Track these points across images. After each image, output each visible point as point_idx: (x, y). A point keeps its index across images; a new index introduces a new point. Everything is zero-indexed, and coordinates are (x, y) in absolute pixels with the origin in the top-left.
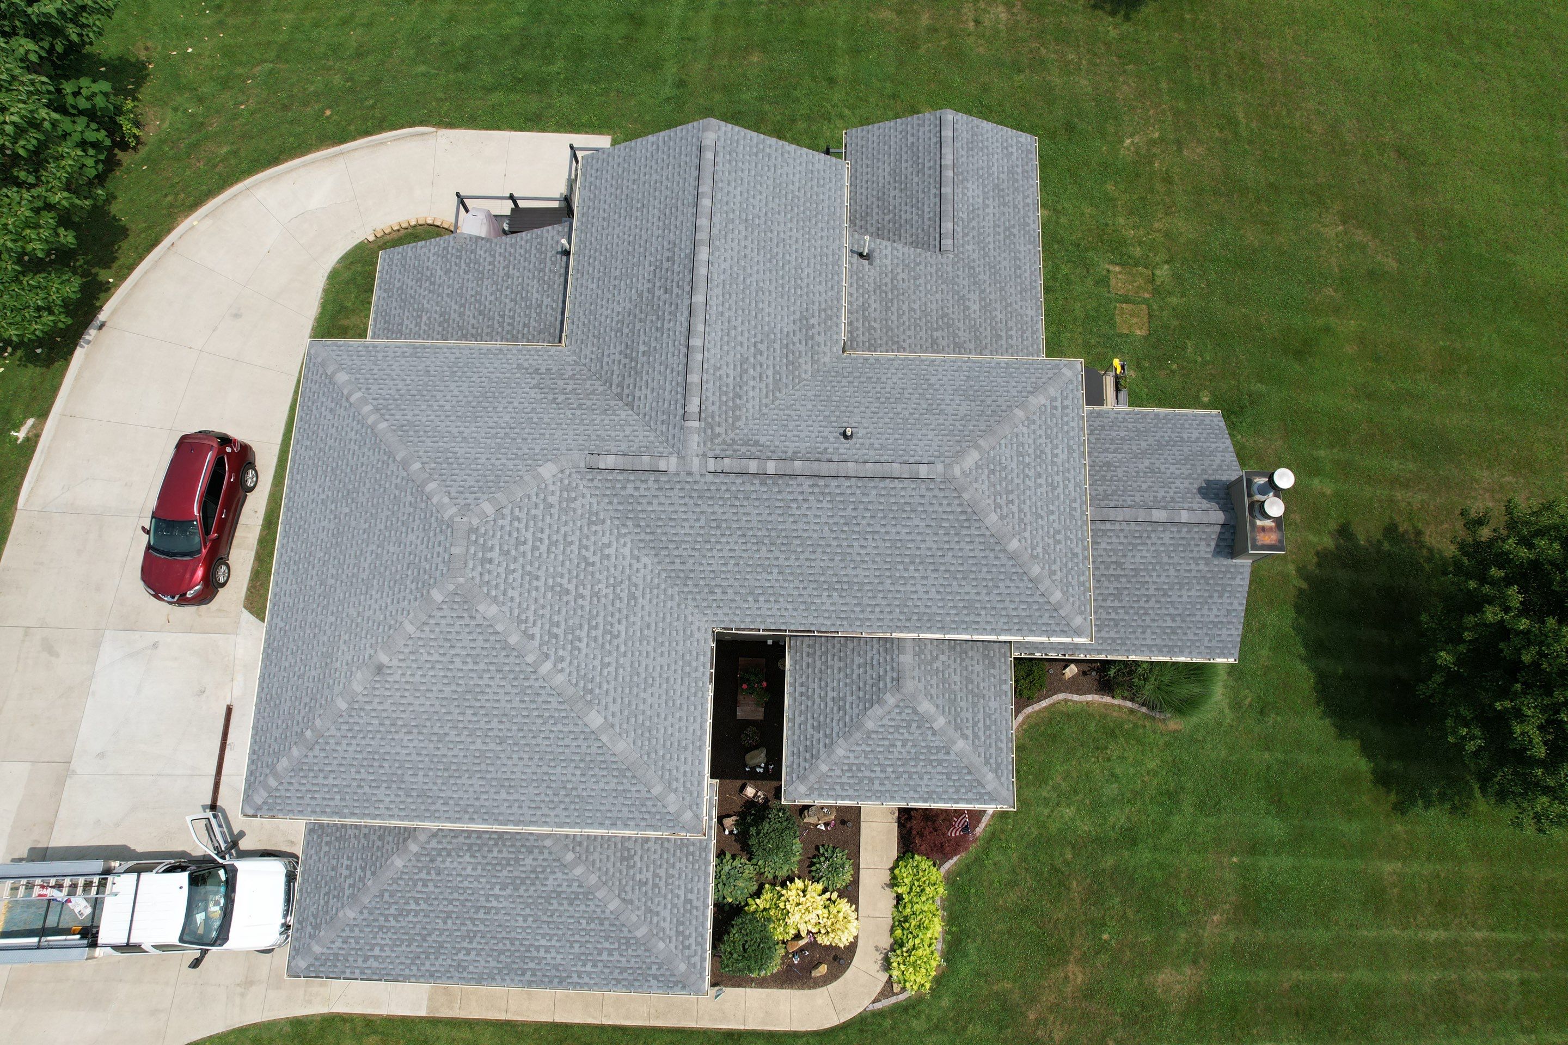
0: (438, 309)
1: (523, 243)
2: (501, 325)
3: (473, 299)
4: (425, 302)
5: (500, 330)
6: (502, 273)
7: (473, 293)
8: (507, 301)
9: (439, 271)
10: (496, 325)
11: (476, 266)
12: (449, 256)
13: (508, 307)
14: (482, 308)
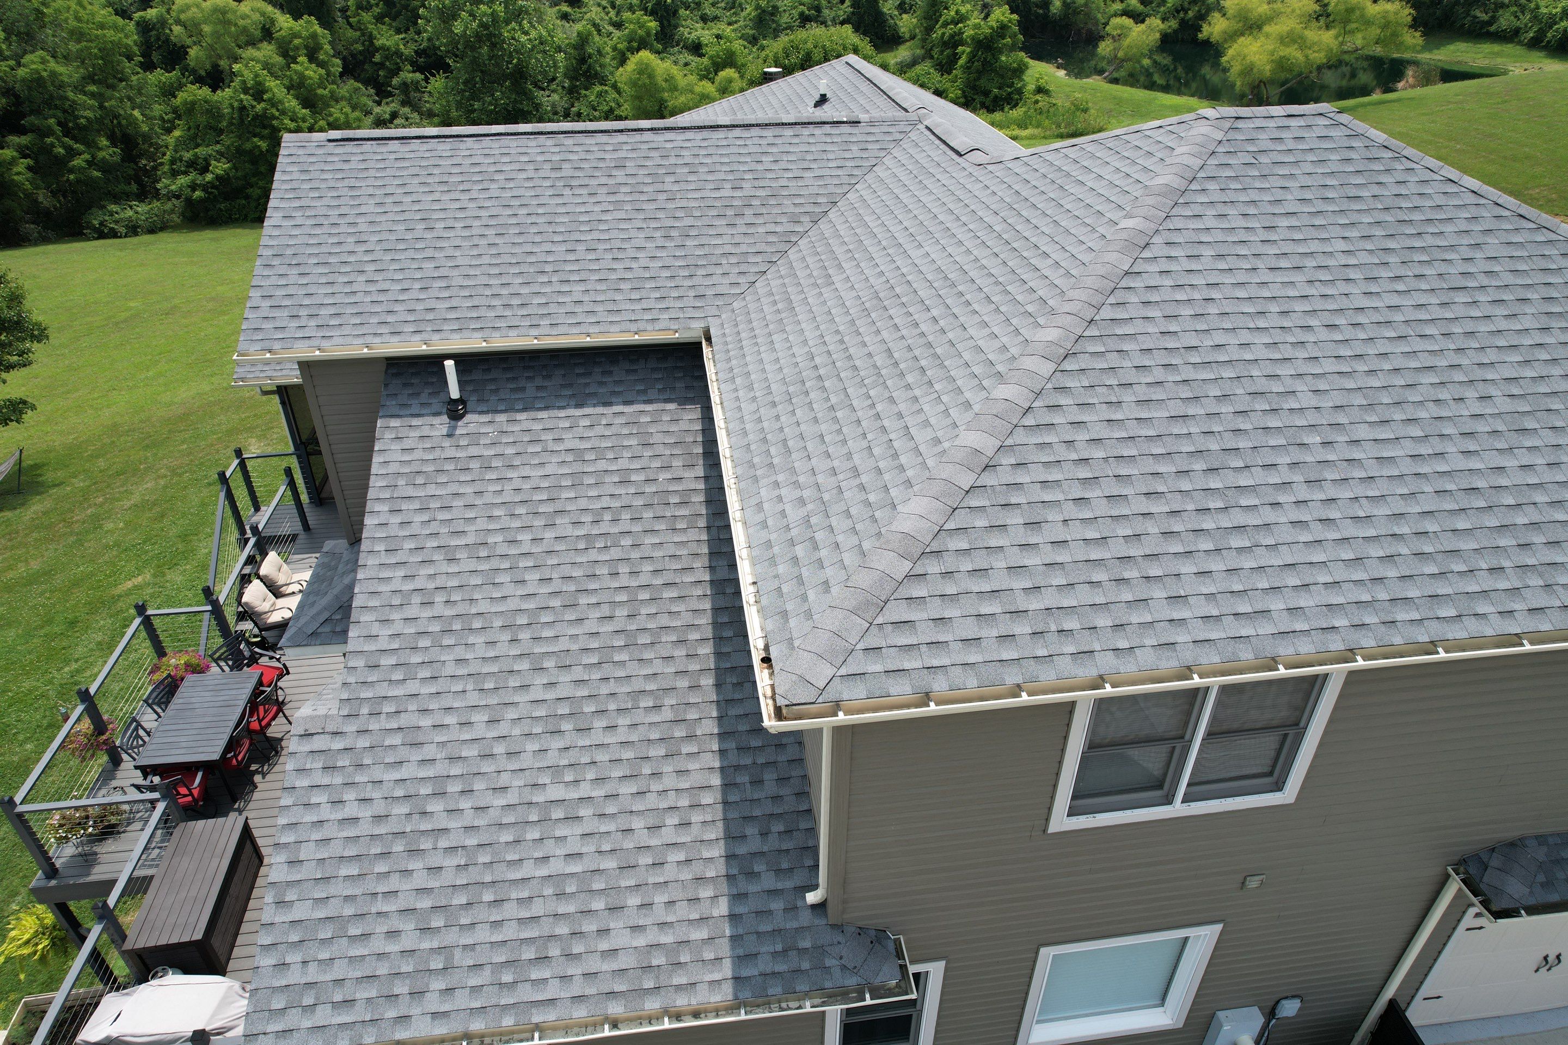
0: (532, 746)
1: (396, 519)
2: (611, 540)
3: (524, 635)
4: (500, 801)
5: (626, 541)
6: (468, 565)
7: (506, 636)
8: (549, 534)
9: (404, 773)
10: (615, 553)
11: (424, 642)
12: (363, 742)
13: (570, 531)
14: (556, 603)
